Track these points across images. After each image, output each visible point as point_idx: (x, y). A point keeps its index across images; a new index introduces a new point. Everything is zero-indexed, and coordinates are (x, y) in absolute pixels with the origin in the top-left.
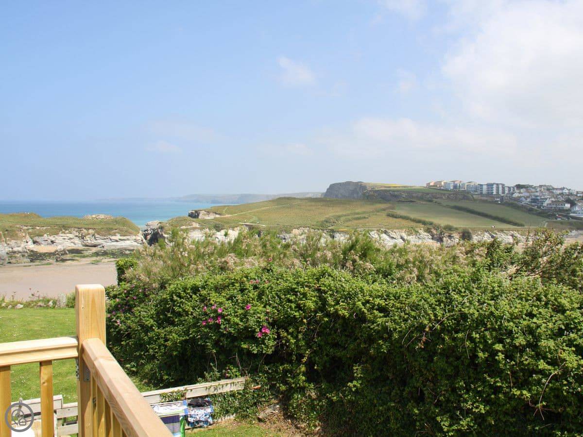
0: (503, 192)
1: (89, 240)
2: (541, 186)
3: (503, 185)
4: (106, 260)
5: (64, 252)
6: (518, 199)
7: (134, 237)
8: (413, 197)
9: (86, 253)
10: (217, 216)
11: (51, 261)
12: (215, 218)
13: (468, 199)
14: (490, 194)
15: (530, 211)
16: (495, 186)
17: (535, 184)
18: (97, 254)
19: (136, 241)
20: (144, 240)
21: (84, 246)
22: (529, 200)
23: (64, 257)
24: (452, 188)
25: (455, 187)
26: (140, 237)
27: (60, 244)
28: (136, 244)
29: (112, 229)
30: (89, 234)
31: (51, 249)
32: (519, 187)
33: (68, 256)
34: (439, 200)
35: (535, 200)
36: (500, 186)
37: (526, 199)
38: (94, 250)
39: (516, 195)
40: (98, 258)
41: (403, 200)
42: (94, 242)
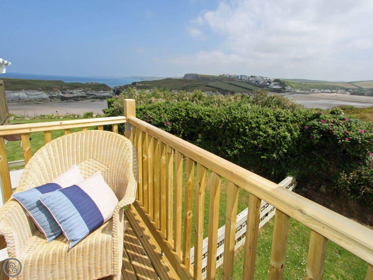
0: (246, 79)
1: (89, 92)
2: (259, 77)
3: (246, 76)
4: (98, 100)
5: (78, 97)
6: (251, 81)
7: (109, 92)
8: (214, 79)
9: (88, 98)
11: (72, 101)
12: (142, 86)
13: (234, 81)
14: (241, 79)
15: (255, 85)
16: (243, 76)
17: (257, 76)
18: (93, 98)
19: (110, 93)
20: (114, 93)
21: (86, 95)
22: (255, 81)
23: (78, 99)
24: (228, 76)
25: (229, 76)
26: (112, 92)
27: (75, 94)
28: (110, 94)
29: (99, 88)
30: (88, 90)
31: (71, 96)
32: (252, 77)
33: (80, 99)
34: (223, 81)
35: (257, 82)
36: (245, 76)
37: (254, 81)
38: (92, 96)
39: (250, 80)
40: (94, 100)
41: (211, 80)
42: (91, 93)
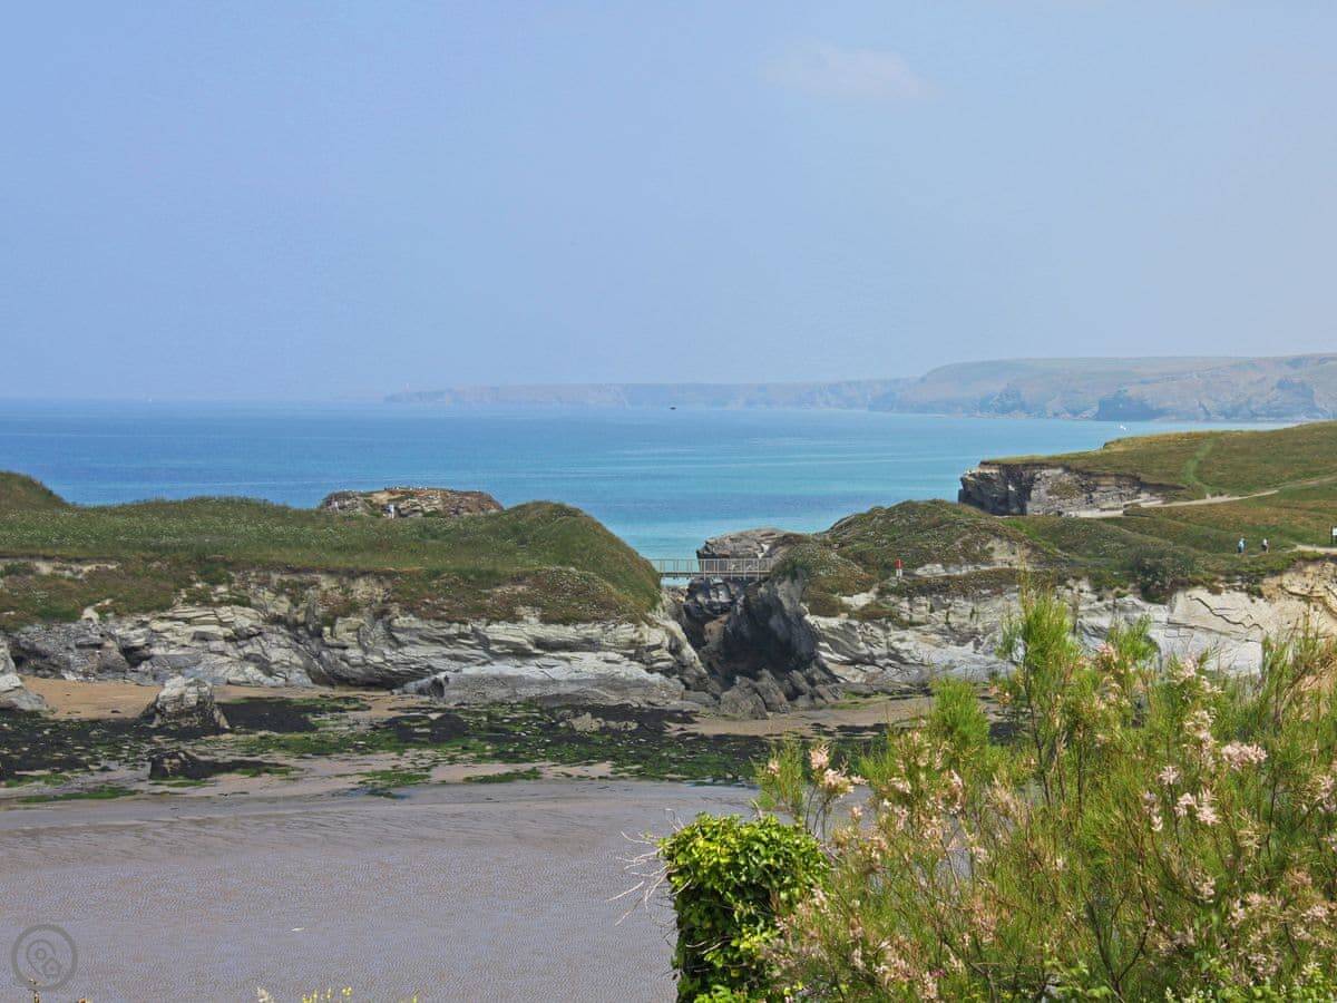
1: (354, 645)
4: (459, 772)
5: (199, 719)
9: (332, 726)
10: (1147, 501)
11: (121, 773)
18: (399, 733)
21: (318, 679)
23: (201, 750)
27: (179, 669)
29: (492, 578)
30: (352, 608)
31: (126, 697)
33: (226, 747)
38: (384, 706)
40: (407, 760)
42: (383, 657)
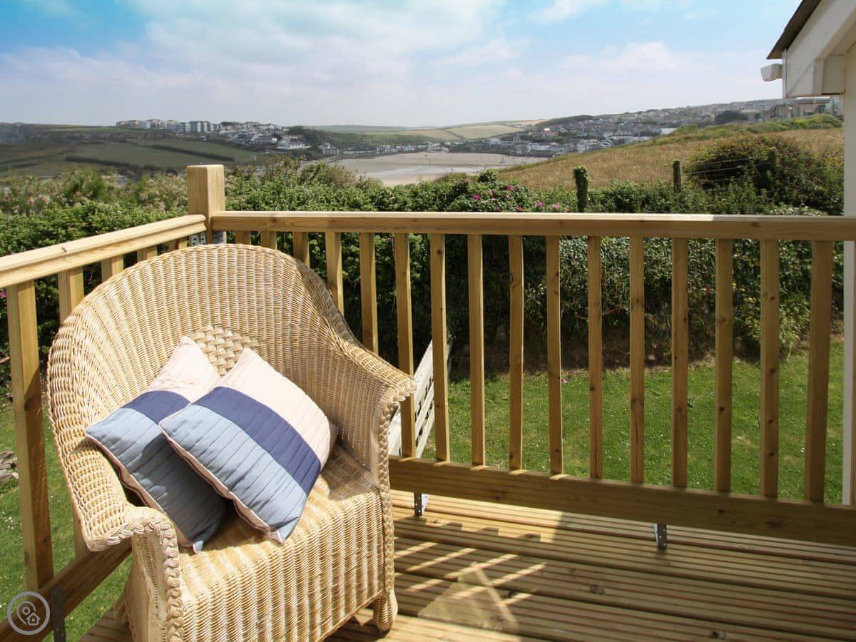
0: (209, 129)
2: (247, 123)
3: (208, 123)
6: (225, 136)
8: (100, 138)
13: (170, 137)
14: (194, 131)
15: (238, 146)
16: (199, 124)
17: (242, 121)
22: (236, 136)
24: (148, 126)
25: (153, 126)
32: (225, 124)
34: (134, 140)
35: (242, 136)
36: (205, 124)
37: (234, 134)
39: (223, 132)
41: (87, 142)
